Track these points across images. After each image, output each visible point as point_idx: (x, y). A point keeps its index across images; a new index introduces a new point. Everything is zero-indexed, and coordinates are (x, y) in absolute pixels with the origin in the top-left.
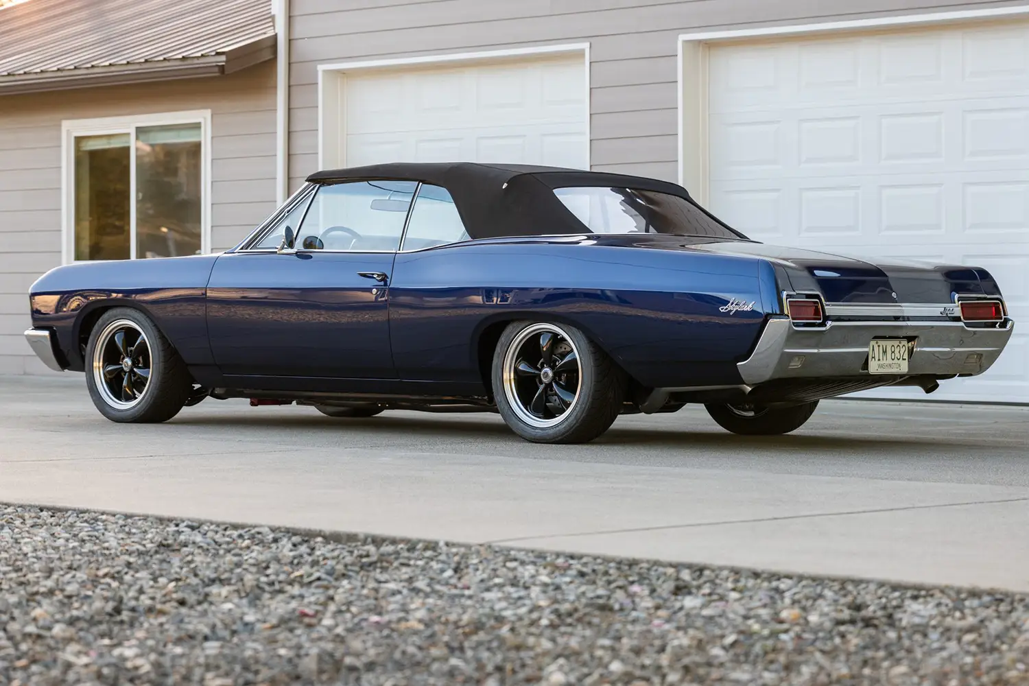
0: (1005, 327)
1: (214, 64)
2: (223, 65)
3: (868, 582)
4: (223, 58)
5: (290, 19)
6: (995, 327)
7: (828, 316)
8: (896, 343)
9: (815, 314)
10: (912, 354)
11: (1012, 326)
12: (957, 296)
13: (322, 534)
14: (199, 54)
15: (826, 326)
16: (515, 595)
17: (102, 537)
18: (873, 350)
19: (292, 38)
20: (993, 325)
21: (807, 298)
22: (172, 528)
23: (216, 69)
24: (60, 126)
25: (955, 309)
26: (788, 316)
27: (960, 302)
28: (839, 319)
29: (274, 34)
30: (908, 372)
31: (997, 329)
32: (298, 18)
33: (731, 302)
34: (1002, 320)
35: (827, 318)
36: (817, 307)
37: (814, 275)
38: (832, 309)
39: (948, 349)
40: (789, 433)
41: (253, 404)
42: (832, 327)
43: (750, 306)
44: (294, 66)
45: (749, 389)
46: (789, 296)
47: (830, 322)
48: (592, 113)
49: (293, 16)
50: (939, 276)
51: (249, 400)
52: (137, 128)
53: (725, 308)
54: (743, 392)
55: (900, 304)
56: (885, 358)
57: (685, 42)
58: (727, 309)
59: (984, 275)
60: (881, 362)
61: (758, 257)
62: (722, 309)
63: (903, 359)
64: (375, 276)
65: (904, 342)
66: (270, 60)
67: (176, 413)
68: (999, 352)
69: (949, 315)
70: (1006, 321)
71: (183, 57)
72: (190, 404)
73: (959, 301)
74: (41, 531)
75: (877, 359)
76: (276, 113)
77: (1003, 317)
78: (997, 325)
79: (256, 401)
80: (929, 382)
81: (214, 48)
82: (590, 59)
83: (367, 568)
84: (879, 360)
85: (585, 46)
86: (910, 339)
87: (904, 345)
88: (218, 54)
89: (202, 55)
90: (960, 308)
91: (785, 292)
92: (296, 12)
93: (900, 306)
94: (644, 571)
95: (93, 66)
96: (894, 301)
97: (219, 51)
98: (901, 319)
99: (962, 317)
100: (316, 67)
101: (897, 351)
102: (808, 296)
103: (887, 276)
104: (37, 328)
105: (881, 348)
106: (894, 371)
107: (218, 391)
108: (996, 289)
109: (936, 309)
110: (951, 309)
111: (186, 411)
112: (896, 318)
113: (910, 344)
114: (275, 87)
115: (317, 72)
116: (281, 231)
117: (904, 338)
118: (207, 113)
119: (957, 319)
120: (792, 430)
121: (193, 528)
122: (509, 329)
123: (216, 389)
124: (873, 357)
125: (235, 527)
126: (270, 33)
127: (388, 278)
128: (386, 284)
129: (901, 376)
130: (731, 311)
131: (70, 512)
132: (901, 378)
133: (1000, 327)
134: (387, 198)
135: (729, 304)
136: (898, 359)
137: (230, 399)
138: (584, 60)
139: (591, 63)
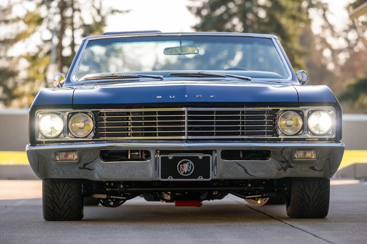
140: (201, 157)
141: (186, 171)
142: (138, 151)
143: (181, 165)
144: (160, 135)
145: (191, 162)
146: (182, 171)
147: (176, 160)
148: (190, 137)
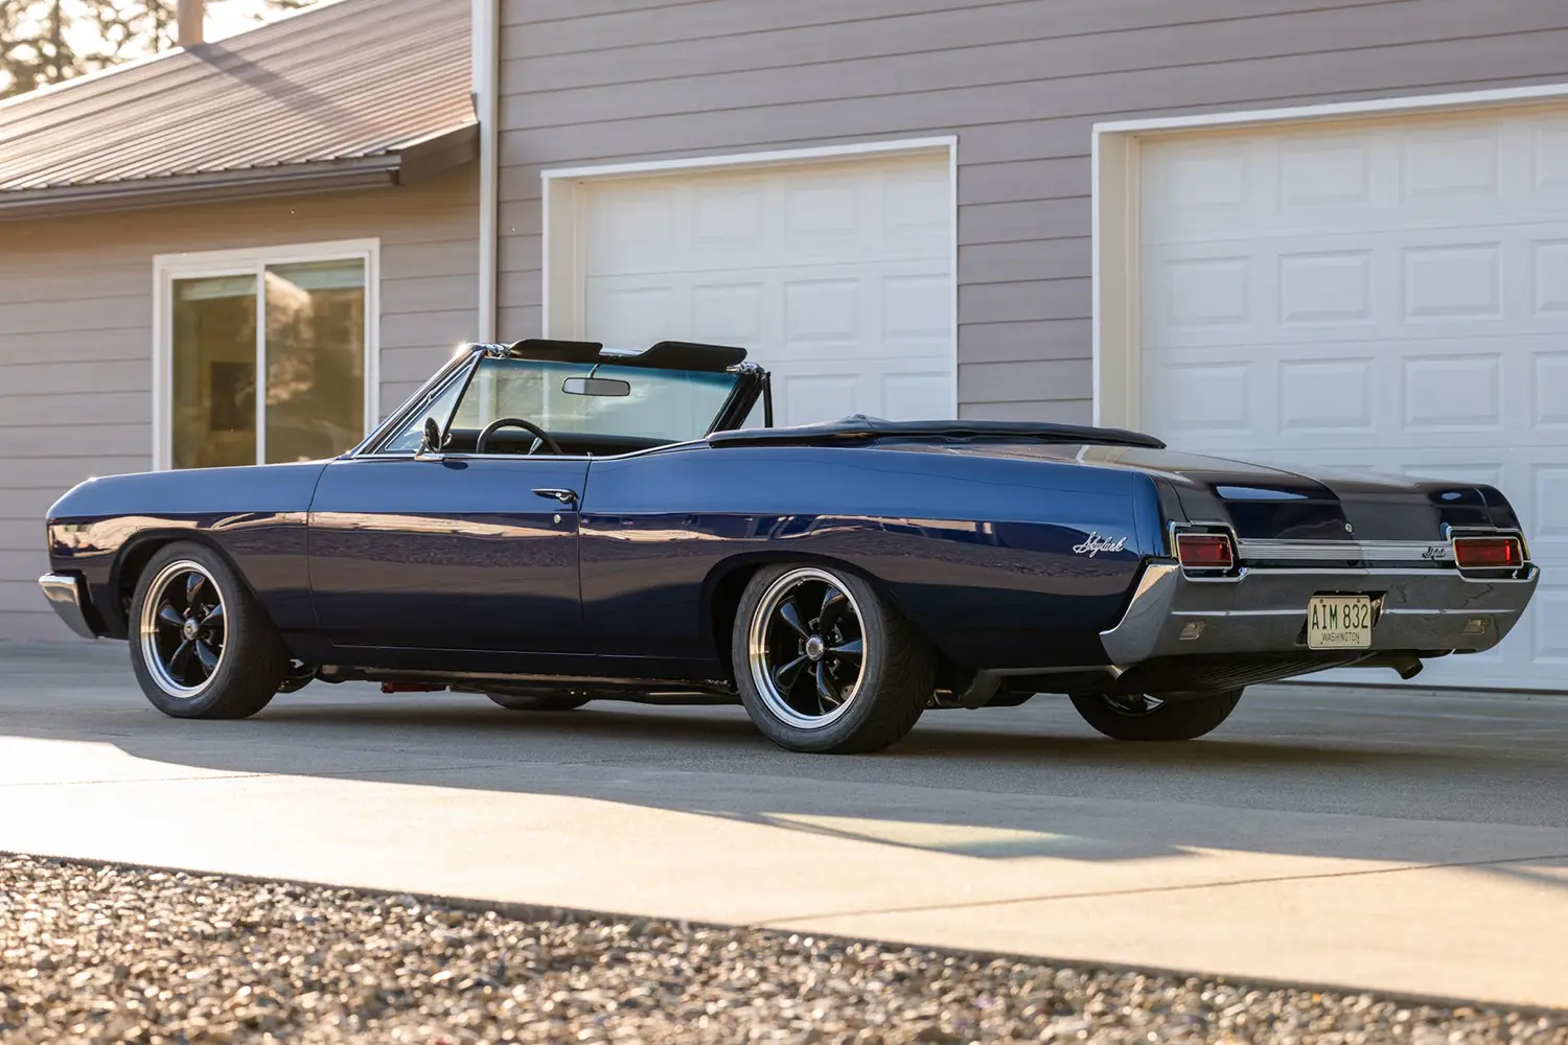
0: (1526, 578)
1: (384, 169)
2: (397, 171)
3: (1357, 992)
4: (397, 159)
5: (500, 99)
6: (1511, 577)
7: (1243, 560)
8: (1352, 601)
9: (1222, 558)
10: (1377, 617)
11: (1538, 574)
12: (1449, 529)
13: (497, 907)
14: (360, 154)
15: (1239, 574)
16: (789, 1014)
17: (150, 910)
18: (1315, 612)
19: (502, 129)
20: (1508, 574)
21: (1209, 532)
22: (263, 896)
23: (387, 177)
24: (150, 264)
25: (1446, 549)
26: (1177, 560)
27: (1454, 539)
28: (1260, 564)
29: (476, 123)
30: (1370, 647)
31: (1514, 581)
32: (513, 99)
33: (1091, 537)
34: (1521, 567)
35: (1241, 563)
36: (1225, 546)
37: (1217, 495)
38: (1250, 548)
39: (1436, 612)
40: (1199, 738)
41: (385, 690)
42: (1249, 577)
43: (1120, 544)
44: (505, 171)
45: (1119, 672)
46: (1178, 529)
47: (1245, 570)
48: (961, 244)
49: (504, 96)
50: (1423, 499)
51: (380, 683)
52: (268, 267)
53: (1082, 546)
54: (1109, 676)
55: (1357, 542)
56: (1334, 625)
57: (1103, 134)
58: (1084, 548)
59: (1493, 496)
60: (1328, 631)
61: (1132, 469)
62: (1078, 549)
63: (1363, 627)
64: (558, 495)
65: (1366, 601)
66: (469, 164)
67: (264, 705)
68: (1517, 616)
69: (1436, 559)
70: (1528, 568)
71: (337, 158)
72: (287, 690)
73: (1452, 537)
74: (55, 899)
75: (1321, 626)
76: (477, 244)
77: (1523, 562)
78: (1514, 574)
79: (391, 687)
80: (1407, 660)
81: (381, 146)
82: (958, 160)
83: (556, 965)
84: (1324, 628)
85: (950, 140)
86: (1374, 596)
87: (1365, 605)
88: (389, 153)
89: (366, 155)
90: (1454, 549)
91: (1173, 523)
92: (509, 90)
93: (1357, 544)
94: (998, 972)
95: (199, 172)
96: (1349, 536)
97: (391, 148)
98: (1359, 564)
99: (1457, 564)
100: (539, 174)
101: (1353, 615)
102: (1212, 529)
103: (1337, 498)
104: (57, 572)
105: (1328, 609)
106: (1350, 644)
107: (329, 669)
108: (1511, 519)
109: (1415, 550)
110: (1440, 549)
111: (280, 700)
112: (1352, 564)
113: (1374, 603)
114: (477, 204)
115: (540, 181)
116: (420, 427)
117: (1363, 593)
118: (374, 244)
119: (1450, 565)
120: (1204, 733)
121: (295, 897)
122: (759, 578)
123: (324, 667)
124: (1314, 624)
125: (362, 894)
126: (470, 120)
127: (578, 498)
128: (574, 509)
129: (1363, 652)
130: (1090, 552)
131: (107, 869)
132: (1363, 655)
133: (1519, 577)
134: (589, 376)
135: (1089, 540)
136: (1356, 627)
137: (347, 682)
138: (948, 159)
139: (958, 167)
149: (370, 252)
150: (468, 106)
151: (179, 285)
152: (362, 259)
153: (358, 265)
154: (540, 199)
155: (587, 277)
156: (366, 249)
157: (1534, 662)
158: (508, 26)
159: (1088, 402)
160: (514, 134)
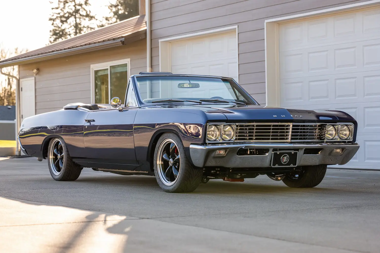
1: (120, 41)
4: (123, 39)
5: (151, 22)
19: (151, 30)
23: (121, 43)
24: (90, 67)
29: (146, 29)
32: (154, 22)
48: (239, 53)
49: (152, 21)
52: (110, 67)
57: (267, 23)
66: (142, 40)
76: (147, 59)
82: (238, 32)
85: (236, 27)
89: (118, 38)
97: (121, 37)
100: (158, 41)
114: (146, 49)
118: (129, 60)
138: (236, 32)
139: (238, 33)
140: (293, 153)
141: (285, 161)
142: (254, 149)
143: (283, 158)
144: (272, 139)
145: (288, 156)
146: (283, 161)
147: (281, 154)
148: (292, 141)
149: (128, 62)
150: (144, 24)
151: (96, 72)
152: (127, 64)
153: (125, 65)
154: (159, 47)
155: (172, 66)
156: (127, 61)
157: (365, 161)
158: (153, 4)
159: (265, 94)
160: (154, 31)
